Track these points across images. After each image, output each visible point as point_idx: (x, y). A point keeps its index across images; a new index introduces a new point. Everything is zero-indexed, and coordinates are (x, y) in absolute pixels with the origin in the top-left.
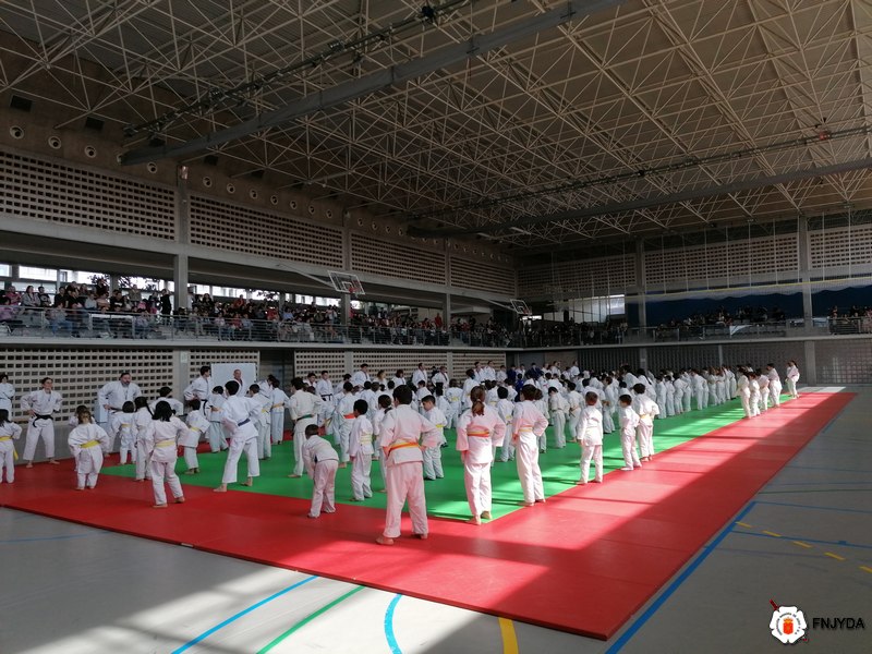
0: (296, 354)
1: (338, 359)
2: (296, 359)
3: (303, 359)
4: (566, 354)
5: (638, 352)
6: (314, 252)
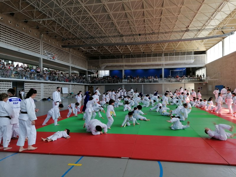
0: (25, 84)
1: (39, 86)
2: (25, 85)
3: (27, 85)
4: (102, 86)
5: (122, 86)
6: (31, 47)
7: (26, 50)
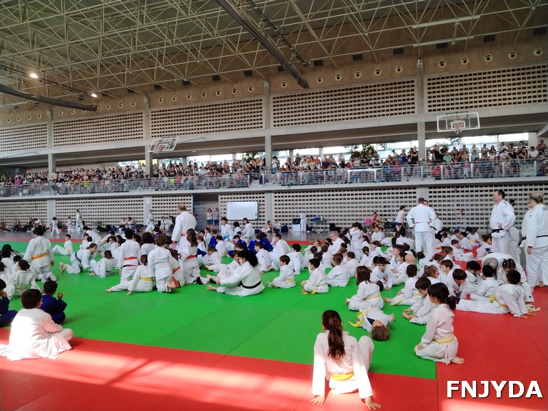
6: (235, 122)
7: (224, 132)
